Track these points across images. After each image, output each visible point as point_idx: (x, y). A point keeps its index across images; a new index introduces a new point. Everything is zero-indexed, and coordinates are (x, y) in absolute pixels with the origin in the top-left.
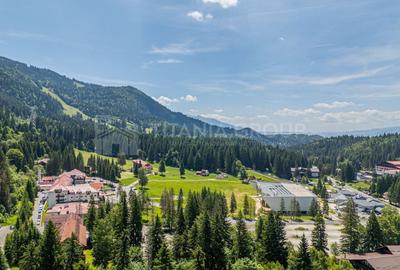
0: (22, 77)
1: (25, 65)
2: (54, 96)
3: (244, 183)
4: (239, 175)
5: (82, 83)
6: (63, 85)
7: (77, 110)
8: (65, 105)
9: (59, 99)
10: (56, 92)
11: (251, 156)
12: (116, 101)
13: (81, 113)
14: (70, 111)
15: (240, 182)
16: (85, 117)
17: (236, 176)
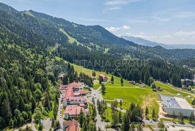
0: (51, 24)
1: (52, 17)
2: (65, 33)
3: (153, 91)
4: (151, 86)
5: (76, 24)
6: (68, 26)
7: (74, 39)
8: (69, 37)
9: (67, 35)
10: (65, 31)
11: (159, 73)
12: (91, 34)
13: (76, 41)
14: (71, 40)
15: (152, 90)
16: (78, 43)
17: (149, 85)
